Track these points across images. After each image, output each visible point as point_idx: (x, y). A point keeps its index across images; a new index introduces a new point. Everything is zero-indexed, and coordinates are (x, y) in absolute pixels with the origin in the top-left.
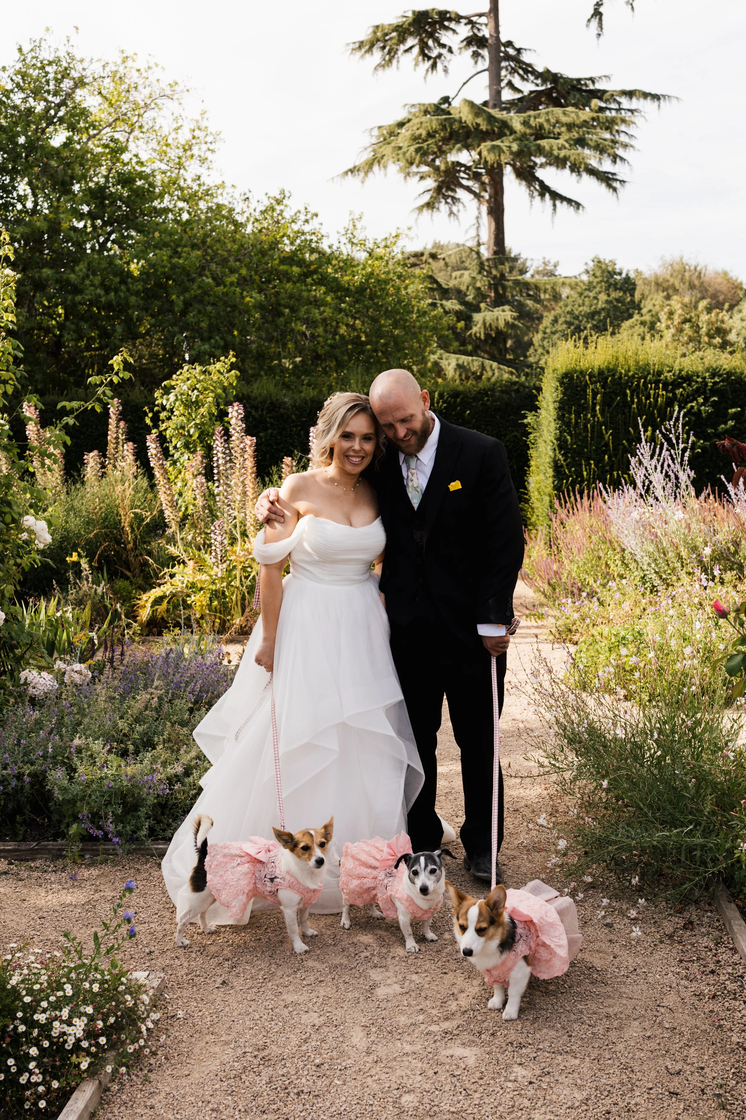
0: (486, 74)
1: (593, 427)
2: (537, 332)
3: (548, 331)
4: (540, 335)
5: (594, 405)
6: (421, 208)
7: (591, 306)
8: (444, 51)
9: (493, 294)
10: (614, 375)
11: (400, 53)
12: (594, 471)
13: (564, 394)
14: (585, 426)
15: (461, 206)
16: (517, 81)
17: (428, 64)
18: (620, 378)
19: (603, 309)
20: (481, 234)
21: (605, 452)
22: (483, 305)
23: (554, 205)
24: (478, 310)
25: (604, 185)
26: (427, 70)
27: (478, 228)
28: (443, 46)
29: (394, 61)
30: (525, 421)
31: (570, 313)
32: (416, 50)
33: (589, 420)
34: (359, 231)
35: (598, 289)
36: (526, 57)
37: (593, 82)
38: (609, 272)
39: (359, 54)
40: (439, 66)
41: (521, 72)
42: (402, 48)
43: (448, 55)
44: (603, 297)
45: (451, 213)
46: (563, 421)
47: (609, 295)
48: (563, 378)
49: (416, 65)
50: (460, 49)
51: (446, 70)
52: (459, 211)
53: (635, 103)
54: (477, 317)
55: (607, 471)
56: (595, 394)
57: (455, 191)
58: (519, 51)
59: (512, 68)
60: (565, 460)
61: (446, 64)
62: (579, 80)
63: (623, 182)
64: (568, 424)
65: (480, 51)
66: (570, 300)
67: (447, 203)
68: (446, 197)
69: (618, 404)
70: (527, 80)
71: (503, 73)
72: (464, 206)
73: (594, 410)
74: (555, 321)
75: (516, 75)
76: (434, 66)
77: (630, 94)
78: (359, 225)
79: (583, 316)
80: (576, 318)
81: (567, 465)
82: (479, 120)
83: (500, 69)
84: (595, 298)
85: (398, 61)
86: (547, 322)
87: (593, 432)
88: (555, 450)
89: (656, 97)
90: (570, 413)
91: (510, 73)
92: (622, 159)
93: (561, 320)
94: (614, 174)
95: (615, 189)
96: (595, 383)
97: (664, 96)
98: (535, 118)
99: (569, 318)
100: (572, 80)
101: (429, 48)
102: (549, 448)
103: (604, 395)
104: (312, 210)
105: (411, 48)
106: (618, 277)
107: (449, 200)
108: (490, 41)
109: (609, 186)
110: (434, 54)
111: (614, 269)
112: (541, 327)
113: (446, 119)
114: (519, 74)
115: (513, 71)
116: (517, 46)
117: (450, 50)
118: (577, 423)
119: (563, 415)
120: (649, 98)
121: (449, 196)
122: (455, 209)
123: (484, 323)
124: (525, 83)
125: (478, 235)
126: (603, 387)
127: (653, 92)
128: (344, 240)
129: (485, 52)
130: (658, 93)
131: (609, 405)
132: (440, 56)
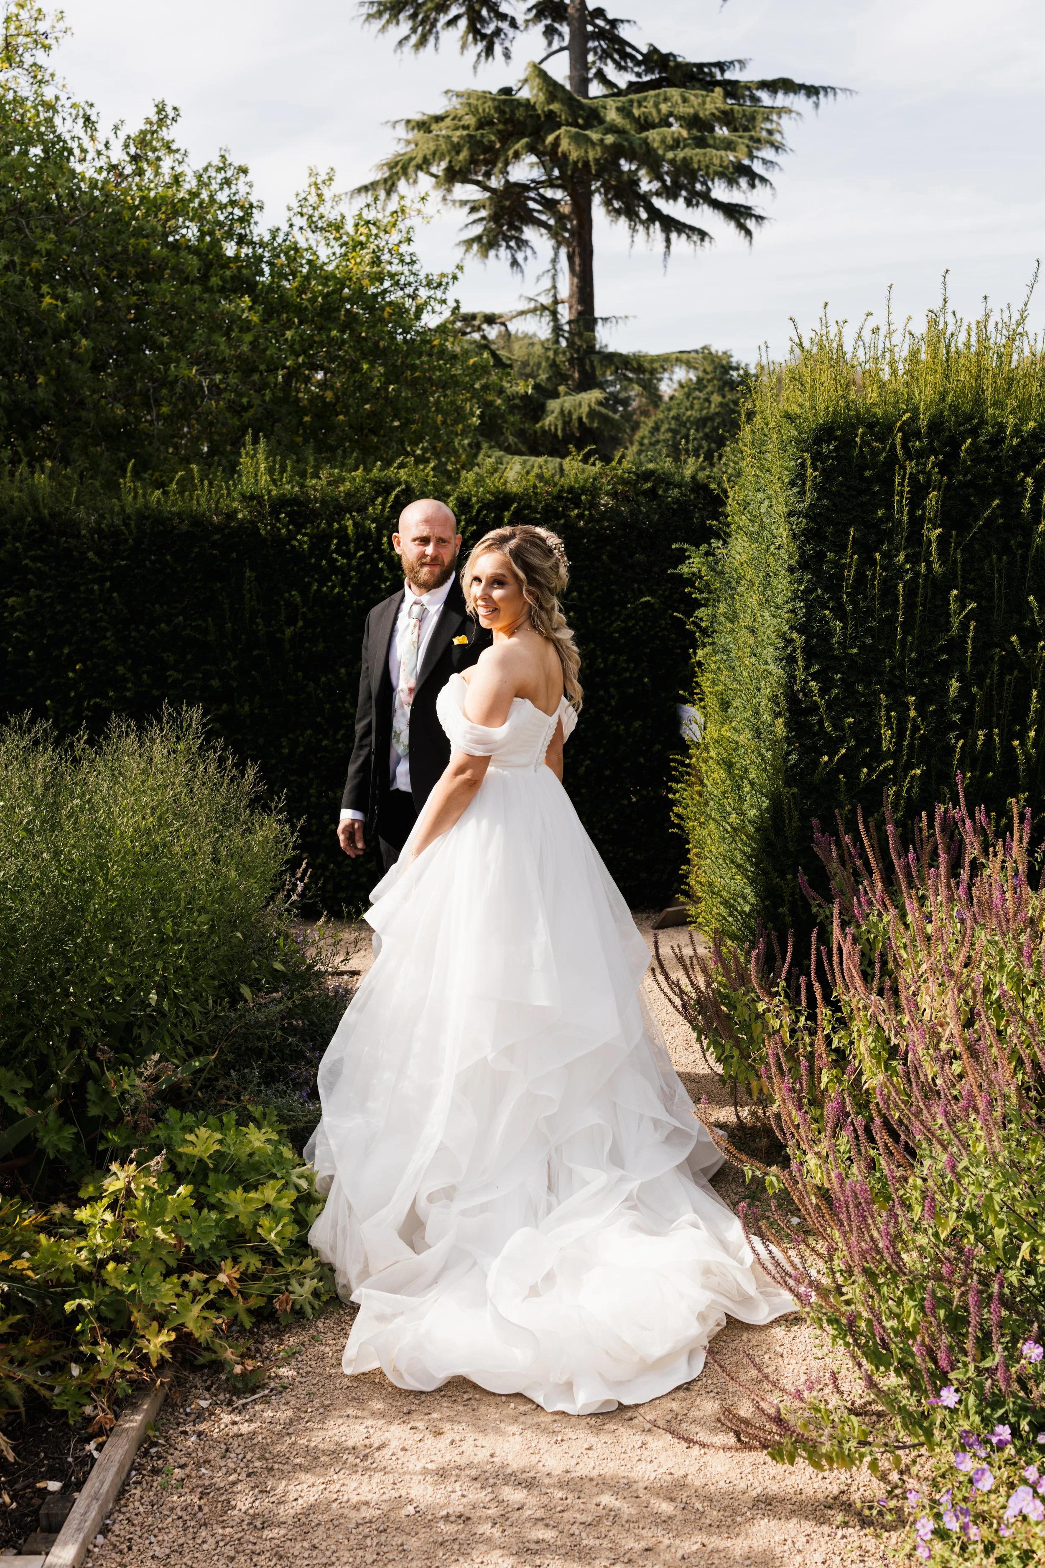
0: (566, 54)
1: (911, 590)
2: (632, 443)
3: (646, 441)
4: (635, 448)
5: (916, 523)
6: (469, 243)
7: (701, 410)
8: (505, 25)
9: (576, 375)
10: (974, 432)
11: (439, 25)
12: (915, 728)
13: (822, 490)
14: (888, 589)
15: (529, 252)
16: (610, 71)
17: (481, 46)
18: (996, 440)
19: (717, 414)
20: (559, 285)
21: (945, 670)
22: (562, 389)
23: (668, 241)
24: (556, 395)
25: (733, 224)
26: (479, 55)
27: (554, 278)
28: (503, 17)
29: (432, 40)
30: (684, 569)
31: (676, 418)
32: (463, 23)
33: (900, 572)
34: (328, 204)
35: (709, 389)
36: (624, 32)
37: (723, 71)
38: (723, 367)
39: (378, 24)
40: (498, 49)
41: (616, 57)
42: (443, 19)
43: (510, 32)
44: (716, 399)
45: (515, 263)
46: (817, 573)
47: (724, 396)
48: (818, 441)
49: (464, 47)
50: (527, 21)
51: (507, 55)
52: (526, 259)
53: (781, 100)
54: (553, 405)
55: (952, 726)
56: (919, 492)
57: (522, 232)
58: (614, 23)
59: (603, 50)
60: (823, 691)
61: (507, 44)
62: (701, 66)
63: (760, 218)
64: (833, 584)
65: (557, 25)
66: (675, 402)
67: (509, 247)
68: (507, 239)
69: (990, 521)
70: (625, 69)
71: (591, 58)
72: (534, 252)
73: (915, 538)
74: (656, 429)
75: (609, 61)
76: (489, 51)
77: (773, 86)
78: (327, 193)
79: (692, 423)
80: (683, 424)
81: (829, 705)
82: (555, 107)
83: (586, 51)
84: (707, 400)
85: (437, 39)
86: (644, 431)
87: (910, 606)
88: (791, 660)
89: (812, 91)
90: (841, 549)
91: (600, 58)
92: (763, 180)
93: (665, 427)
94: (749, 208)
95: (748, 233)
96: (921, 454)
97: (825, 89)
98: (640, 105)
99: (673, 425)
100: (688, 65)
101: (482, 20)
102: (769, 653)
103: (948, 493)
104: (236, 160)
105: (457, 18)
106: (734, 374)
107: (512, 244)
108: (571, 10)
109: (742, 227)
110: (489, 30)
111: (729, 363)
112: (637, 437)
113: (505, 101)
114: (614, 60)
115: (605, 55)
116: (610, 16)
117: (513, 24)
118: (860, 577)
119: (820, 556)
120: (803, 92)
121: (512, 237)
122: (520, 256)
123: (562, 411)
124: (622, 73)
125: (554, 287)
126: (944, 468)
127: (808, 83)
128: (302, 222)
129: (565, 29)
130: (817, 84)
131: (963, 527)
132: (498, 32)
